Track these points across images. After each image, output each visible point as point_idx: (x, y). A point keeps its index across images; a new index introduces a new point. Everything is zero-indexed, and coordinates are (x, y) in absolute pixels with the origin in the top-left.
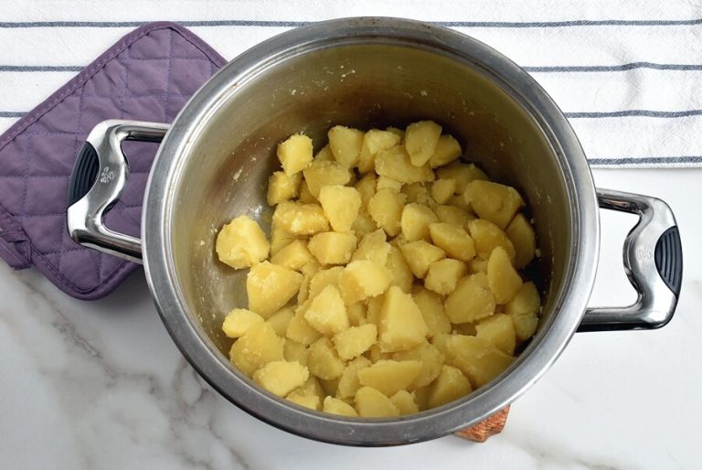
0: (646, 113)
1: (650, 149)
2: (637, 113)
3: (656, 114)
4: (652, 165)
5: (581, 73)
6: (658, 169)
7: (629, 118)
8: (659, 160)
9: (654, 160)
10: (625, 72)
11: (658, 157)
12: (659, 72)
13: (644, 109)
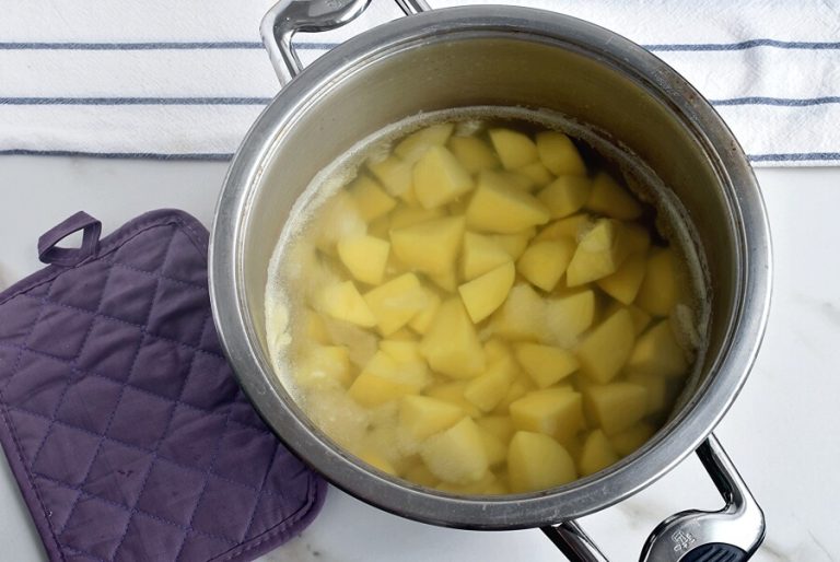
0: (767, 101)
1: (771, 144)
2: (756, 100)
3: (779, 102)
4: (773, 163)
5: (688, 53)
6: (782, 168)
7: (746, 106)
8: (783, 157)
9: (776, 157)
10: (743, 52)
11: (782, 153)
12: (784, 51)
13: (766, 96)
